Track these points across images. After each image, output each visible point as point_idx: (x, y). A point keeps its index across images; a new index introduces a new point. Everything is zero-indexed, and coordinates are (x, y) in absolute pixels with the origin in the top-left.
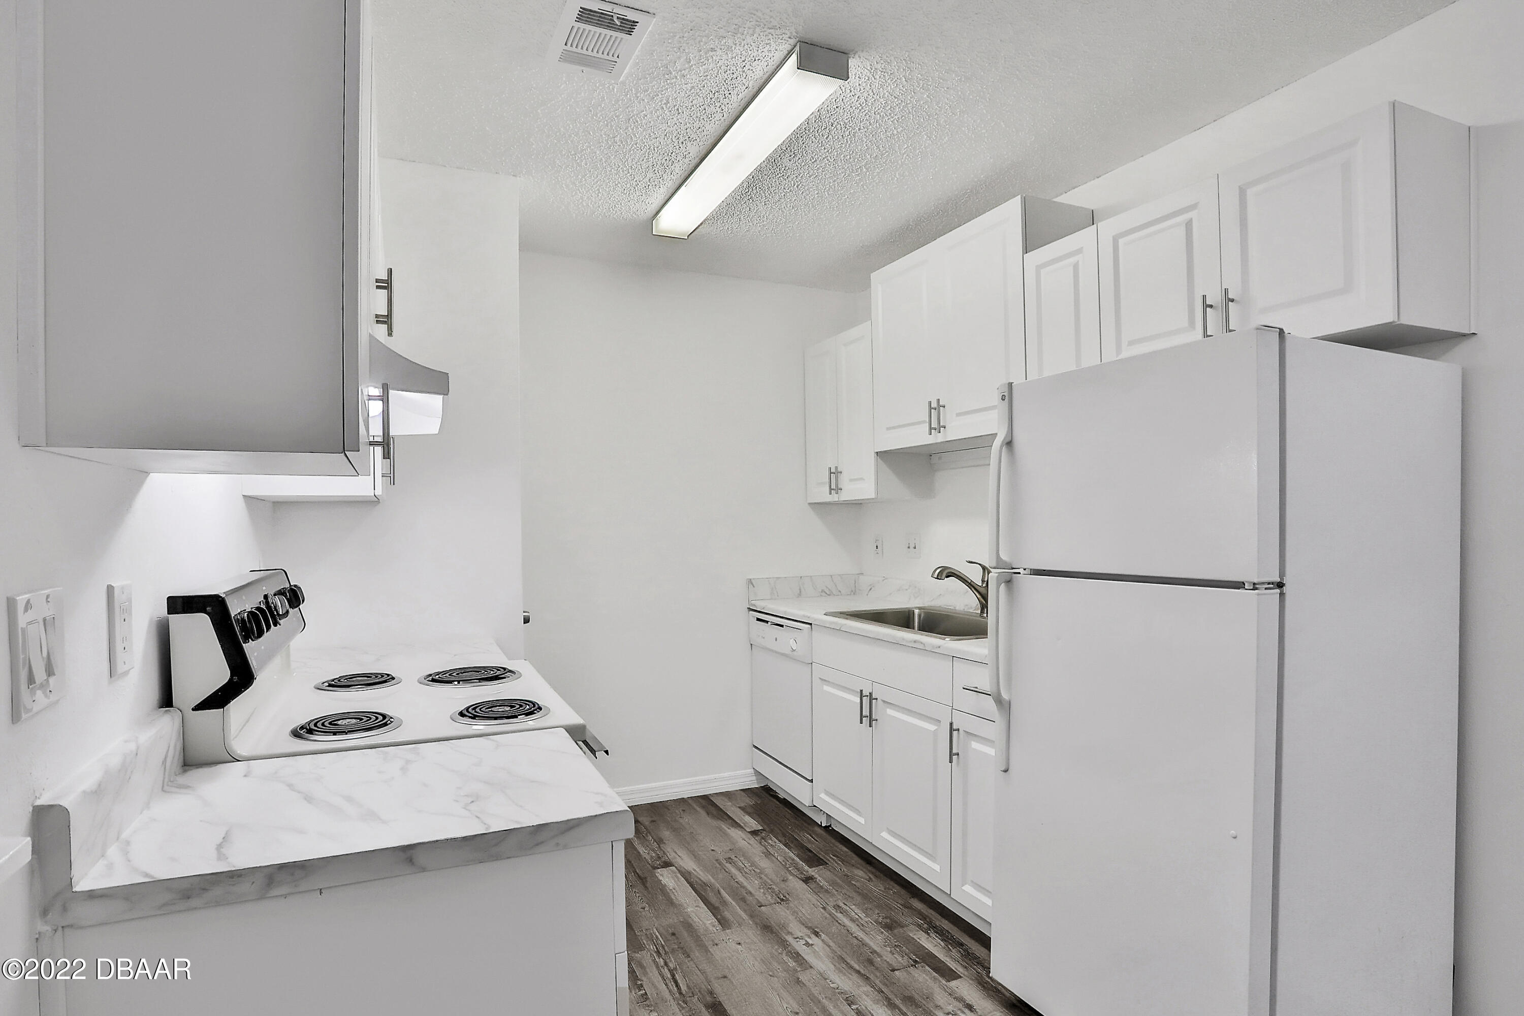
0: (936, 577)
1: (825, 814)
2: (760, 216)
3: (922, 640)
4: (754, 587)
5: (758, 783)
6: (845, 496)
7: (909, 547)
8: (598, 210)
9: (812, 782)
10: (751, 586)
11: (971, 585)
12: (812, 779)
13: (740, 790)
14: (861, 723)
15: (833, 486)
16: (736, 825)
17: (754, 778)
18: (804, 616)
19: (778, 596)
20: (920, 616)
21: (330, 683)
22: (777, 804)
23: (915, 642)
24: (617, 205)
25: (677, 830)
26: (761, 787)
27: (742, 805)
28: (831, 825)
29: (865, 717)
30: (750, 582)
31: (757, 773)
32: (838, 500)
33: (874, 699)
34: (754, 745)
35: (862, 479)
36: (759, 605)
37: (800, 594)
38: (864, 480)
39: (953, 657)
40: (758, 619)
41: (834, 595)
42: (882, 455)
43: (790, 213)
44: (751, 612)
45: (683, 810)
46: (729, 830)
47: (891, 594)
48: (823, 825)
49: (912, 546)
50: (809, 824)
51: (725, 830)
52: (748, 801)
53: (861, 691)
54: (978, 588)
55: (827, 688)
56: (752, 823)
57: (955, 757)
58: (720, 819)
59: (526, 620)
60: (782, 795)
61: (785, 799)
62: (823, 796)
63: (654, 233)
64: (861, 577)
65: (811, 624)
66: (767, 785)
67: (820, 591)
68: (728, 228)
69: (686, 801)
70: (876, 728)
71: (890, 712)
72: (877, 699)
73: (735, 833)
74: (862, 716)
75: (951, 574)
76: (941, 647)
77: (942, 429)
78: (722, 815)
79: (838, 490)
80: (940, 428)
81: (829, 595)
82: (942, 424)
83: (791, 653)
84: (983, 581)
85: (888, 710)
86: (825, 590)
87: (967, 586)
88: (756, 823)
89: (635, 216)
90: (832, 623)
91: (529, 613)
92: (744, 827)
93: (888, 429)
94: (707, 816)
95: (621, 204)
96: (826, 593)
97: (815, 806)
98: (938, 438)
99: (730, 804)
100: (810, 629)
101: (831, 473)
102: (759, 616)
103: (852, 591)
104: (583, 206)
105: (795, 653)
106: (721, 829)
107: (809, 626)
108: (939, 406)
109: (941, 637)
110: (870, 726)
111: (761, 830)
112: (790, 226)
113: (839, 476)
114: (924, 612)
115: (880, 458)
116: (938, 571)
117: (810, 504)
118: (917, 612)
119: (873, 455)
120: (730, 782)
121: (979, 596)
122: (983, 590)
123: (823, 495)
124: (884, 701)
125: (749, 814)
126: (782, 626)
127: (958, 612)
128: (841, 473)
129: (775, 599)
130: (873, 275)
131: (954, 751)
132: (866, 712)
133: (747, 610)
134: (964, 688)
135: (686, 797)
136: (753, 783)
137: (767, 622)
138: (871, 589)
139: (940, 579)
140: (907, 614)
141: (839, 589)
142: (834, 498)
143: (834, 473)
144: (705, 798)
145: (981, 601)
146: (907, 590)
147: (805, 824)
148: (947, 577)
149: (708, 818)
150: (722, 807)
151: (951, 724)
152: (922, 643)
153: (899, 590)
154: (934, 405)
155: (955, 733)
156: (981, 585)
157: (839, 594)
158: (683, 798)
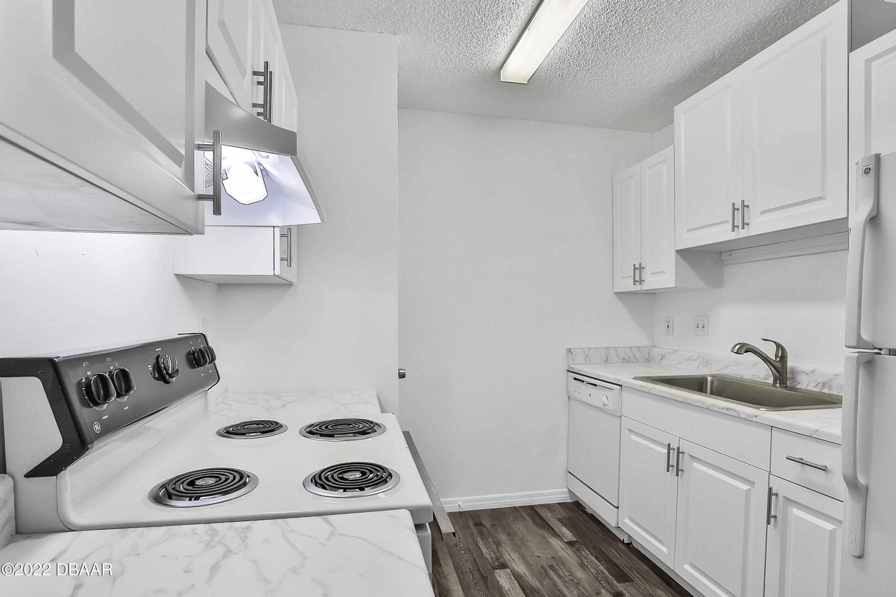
0: (736, 352)
1: (627, 535)
2: (586, 59)
3: (735, 408)
4: (572, 354)
5: (571, 499)
6: (646, 286)
7: (698, 327)
8: (459, 64)
9: (618, 508)
10: (570, 354)
11: (766, 359)
12: (618, 507)
13: (558, 503)
14: (668, 471)
15: (637, 279)
16: (556, 535)
17: (568, 495)
18: (615, 379)
19: (590, 361)
20: (712, 383)
21: (228, 429)
22: (587, 519)
23: (727, 409)
24: (473, 58)
25: (510, 535)
26: (573, 502)
27: (560, 517)
28: (631, 542)
29: (671, 466)
30: (569, 351)
31: (570, 492)
32: (640, 289)
33: (681, 453)
34: (568, 471)
35: (663, 272)
36: (577, 368)
37: (606, 361)
38: (665, 273)
39: (772, 427)
40: (575, 379)
41: (633, 362)
42: (683, 253)
43: (612, 54)
44: (569, 373)
45: (516, 517)
46: (550, 539)
47: (680, 363)
48: (625, 542)
49: (701, 326)
50: (613, 539)
51: (548, 539)
52: (563, 514)
53: (669, 445)
54: (773, 362)
55: (633, 437)
56: (568, 534)
57: (772, 520)
58: (543, 528)
59: (402, 376)
60: (590, 512)
61: (592, 514)
62: (627, 521)
63: (501, 80)
64: (654, 349)
65: (621, 386)
66: (577, 501)
67: (622, 358)
68: (559, 75)
69: (517, 509)
70: (681, 477)
71: (696, 465)
72: (683, 453)
73: (555, 542)
74: (668, 466)
75: (750, 350)
76: (758, 417)
77: (746, 226)
78: (544, 525)
79: (641, 281)
80: (745, 224)
81: (629, 362)
82: (745, 222)
83: (602, 407)
84: (776, 356)
85: (695, 463)
86: (626, 358)
87: (763, 360)
88: (572, 535)
89: (487, 68)
90: (641, 386)
91: (405, 370)
92: (563, 538)
93: (688, 231)
94: (533, 524)
95: (476, 57)
96: (626, 361)
97: (619, 527)
98: (742, 233)
99: (550, 515)
100: (621, 390)
101: (635, 269)
102: (576, 376)
103: (646, 359)
104: (448, 61)
105: (607, 407)
106: (544, 537)
107: (620, 387)
108: (744, 206)
109: (755, 407)
110: (677, 475)
111: (576, 541)
112: (610, 68)
113: (642, 270)
114: (718, 380)
115: (679, 254)
116: (737, 347)
117: (615, 293)
118: (709, 379)
119: (673, 254)
120: (551, 497)
121: (773, 369)
122: (778, 365)
123: (628, 286)
124: (691, 456)
125: (565, 526)
126: (596, 385)
127: (744, 380)
128: (644, 268)
129: (588, 364)
130: (676, 108)
131: (773, 513)
132: (673, 462)
133: (566, 371)
134: (787, 458)
135: (517, 506)
136: (566, 499)
137: (583, 381)
138: (662, 358)
139: (739, 354)
140: (701, 379)
141: (637, 358)
142: (638, 287)
143: (639, 269)
144: (532, 508)
145: (775, 374)
146: (695, 360)
147: (610, 540)
148: (746, 352)
149: (534, 526)
150: (544, 517)
151: (770, 489)
152: (735, 411)
153: (688, 360)
154: (738, 205)
155: (773, 497)
156: (774, 359)
157: (637, 361)
158: (515, 507)
